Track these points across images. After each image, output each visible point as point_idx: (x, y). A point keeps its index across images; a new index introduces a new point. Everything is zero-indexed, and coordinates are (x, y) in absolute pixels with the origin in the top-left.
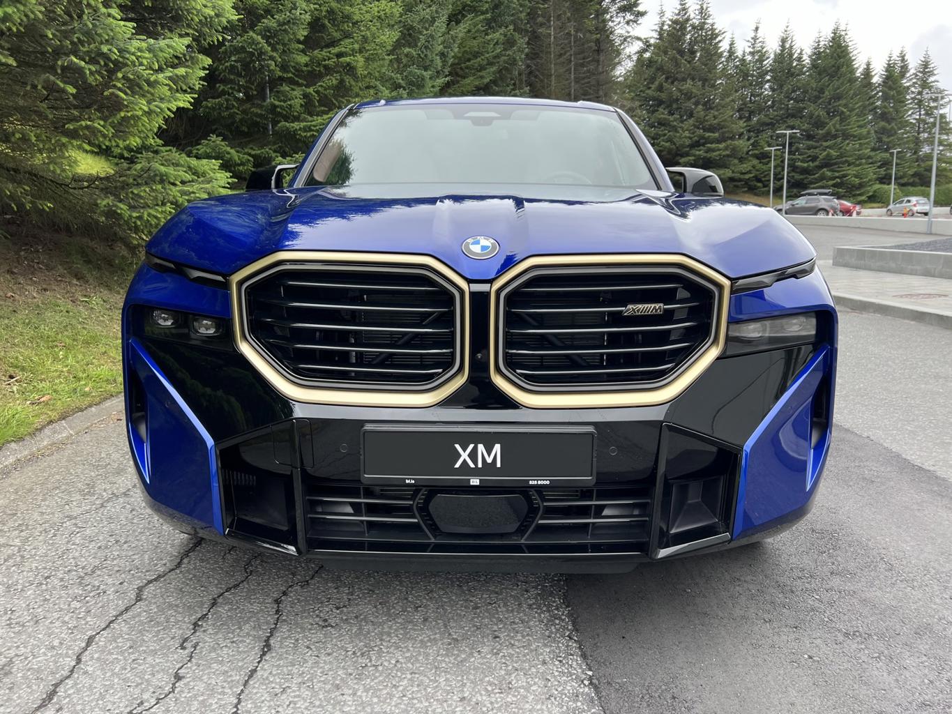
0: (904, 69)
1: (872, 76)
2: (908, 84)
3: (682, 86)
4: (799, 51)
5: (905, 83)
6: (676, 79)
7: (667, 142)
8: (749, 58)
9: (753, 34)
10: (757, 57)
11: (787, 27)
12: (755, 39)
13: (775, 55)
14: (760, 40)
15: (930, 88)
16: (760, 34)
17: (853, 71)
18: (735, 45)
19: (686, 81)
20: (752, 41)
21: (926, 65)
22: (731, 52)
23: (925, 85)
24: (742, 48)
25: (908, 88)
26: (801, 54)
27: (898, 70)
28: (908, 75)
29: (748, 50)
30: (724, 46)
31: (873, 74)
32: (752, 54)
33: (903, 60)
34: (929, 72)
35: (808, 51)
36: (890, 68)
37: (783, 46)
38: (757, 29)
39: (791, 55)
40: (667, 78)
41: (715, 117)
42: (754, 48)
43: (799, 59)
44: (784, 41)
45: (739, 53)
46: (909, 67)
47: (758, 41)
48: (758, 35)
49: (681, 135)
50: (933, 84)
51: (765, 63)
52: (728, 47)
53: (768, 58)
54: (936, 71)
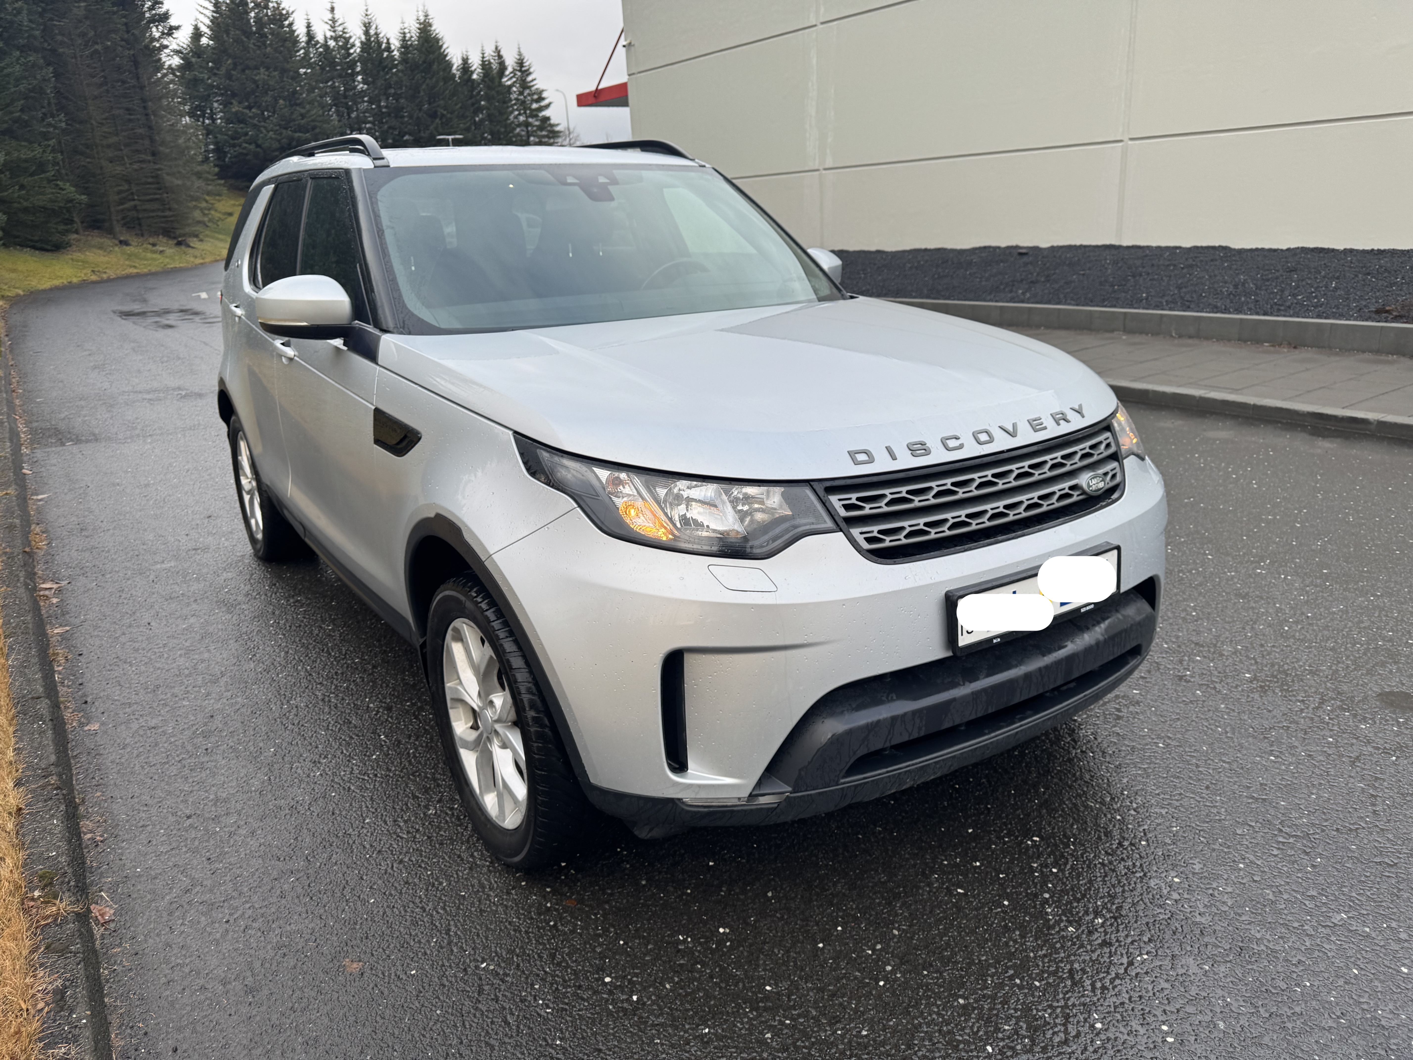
1: (472, 72)
2: (509, 83)
3: (256, 75)
4: (385, 41)
5: (506, 81)
6: (248, 67)
7: (250, 144)
8: (332, 43)
9: (330, 16)
10: (341, 44)
11: (367, 10)
12: (334, 21)
13: (362, 42)
14: (340, 22)
15: (530, 87)
16: (338, 15)
17: (449, 65)
18: (312, 28)
19: (259, 69)
20: (330, 22)
21: (521, 63)
22: (310, 36)
24: (322, 32)
25: (510, 87)
26: (388, 43)
27: (495, 66)
28: (507, 73)
29: (329, 34)
30: (300, 30)
31: (473, 68)
32: (335, 39)
35: (395, 44)
36: (485, 65)
37: (367, 33)
38: (332, 10)
39: (379, 43)
40: (235, 65)
41: (303, 116)
42: (334, 31)
43: (388, 49)
44: (367, 26)
45: (320, 38)
46: (507, 64)
47: (337, 24)
48: (337, 16)
49: (266, 135)
50: (532, 84)
51: (352, 51)
52: (305, 30)
53: (353, 46)
54: (531, 70)
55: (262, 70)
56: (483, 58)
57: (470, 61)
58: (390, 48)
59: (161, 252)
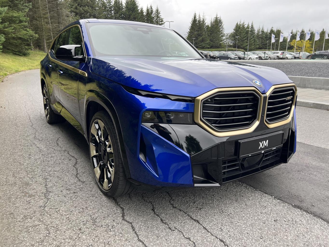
13: (114, 1)
17: (138, 10)
21: (157, 10)
23: (158, 17)
31: (144, 12)
33: (151, 8)
34: (158, 13)
36: (148, 10)
39: (119, 2)
43: (121, 4)
46: (153, 11)
50: (160, 17)
51: (111, 4)
57: (143, 9)
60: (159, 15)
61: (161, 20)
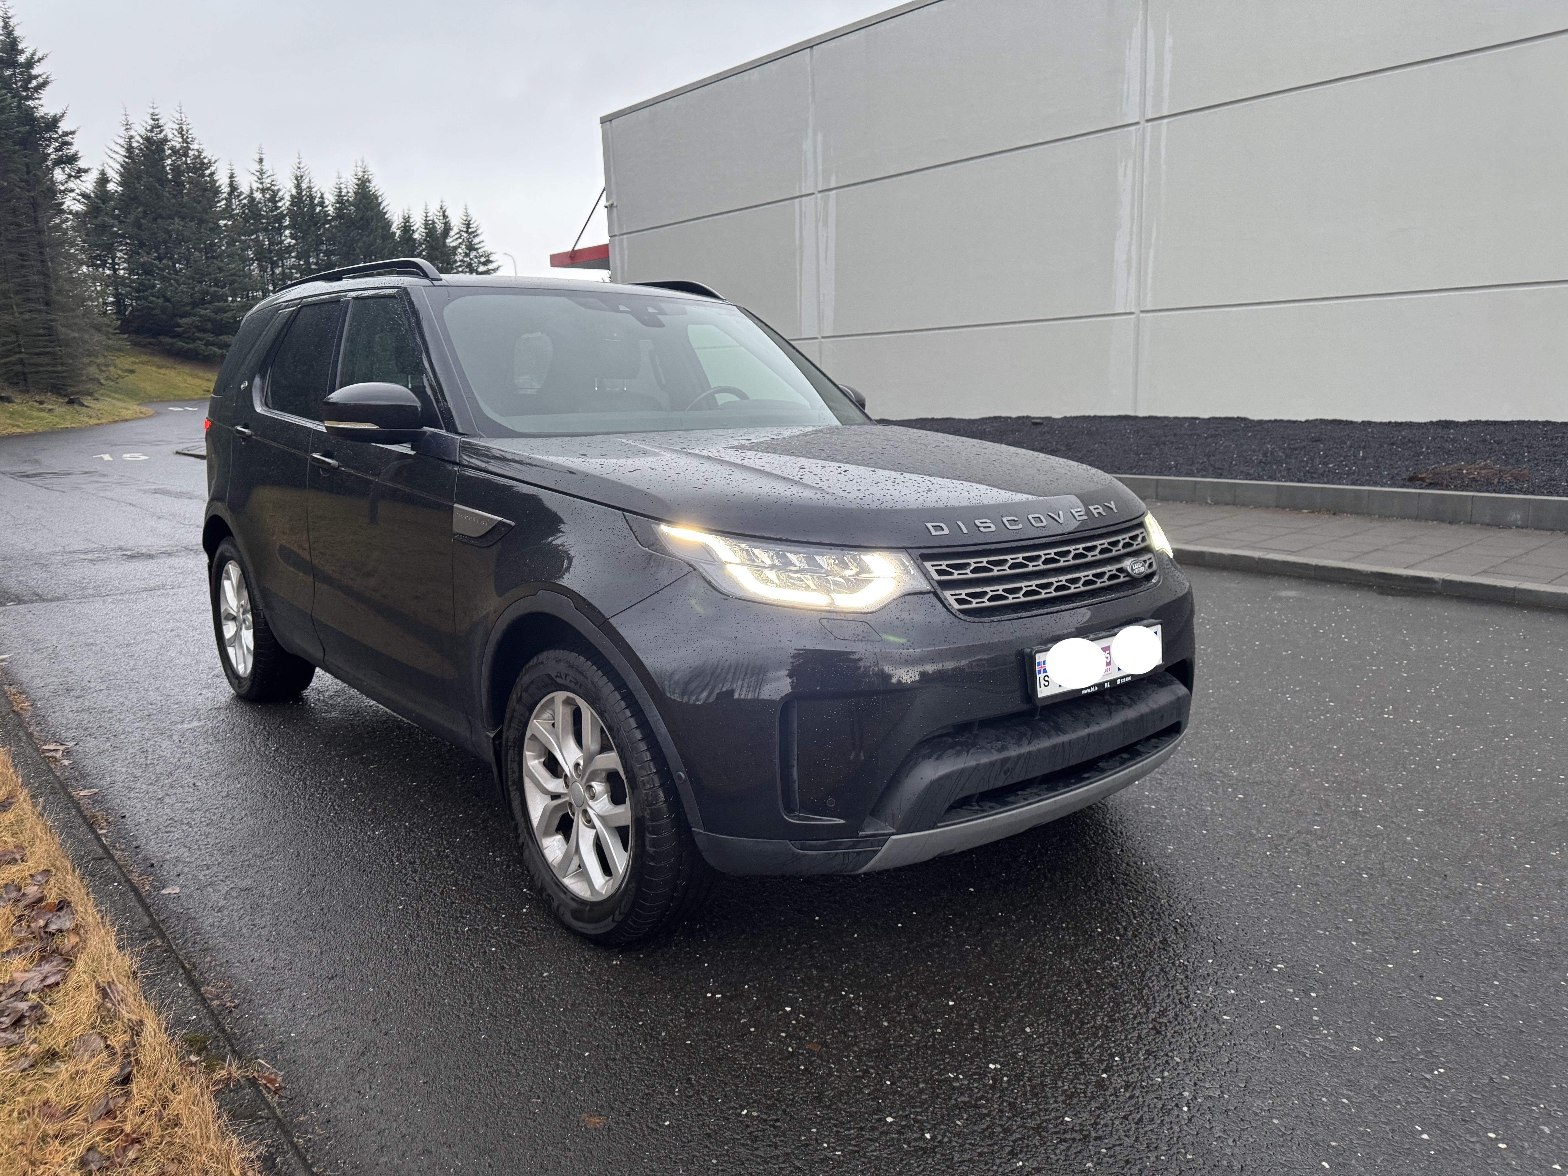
0: (447, 228)
1: (414, 231)
2: (455, 244)
3: (169, 225)
4: (319, 195)
5: (451, 242)
6: (160, 217)
7: (158, 298)
8: (258, 195)
9: (258, 167)
10: (268, 196)
11: (299, 163)
12: (262, 172)
13: (292, 196)
14: (268, 174)
15: (476, 250)
16: (266, 166)
17: (388, 224)
18: (236, 179)
19: (173, 219)
20: (258, 174)
21: (467, 224)
22: (233, 188)
23: (471, 247)
24: (246, 183)
25: (456, 248)
26: (322, 197)
27: (440, 227)
28: (452, 233)
29: (255, 186)
30: (223, 181)
31: (415, 228)
32: (263, 191)
33: (445, 216)
34: (473, 232)
35: (330, 199)
36: (429, 225)
37: (298, 186)
38: (261, 161)
39: (312, 198)
40: (145, 214)
41: (220, 270)
42: (262, 183)
43: (322, 204)
44: (299, 179)
45: (244, 188)
46: (452, 225)
47: (265, 176)
48: (265, 168)
49: (177, 288)
50: (478, 246)
51: (280, 204)
52: (228, 181)
53: (282, 199)
54: (479, 232)
55: (177, 220)
56: (427, 217)
57: (411, 220)
58: (324, 203)
59: (50, 410)
60: (476, 240)
61: (483, 259)
